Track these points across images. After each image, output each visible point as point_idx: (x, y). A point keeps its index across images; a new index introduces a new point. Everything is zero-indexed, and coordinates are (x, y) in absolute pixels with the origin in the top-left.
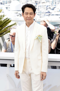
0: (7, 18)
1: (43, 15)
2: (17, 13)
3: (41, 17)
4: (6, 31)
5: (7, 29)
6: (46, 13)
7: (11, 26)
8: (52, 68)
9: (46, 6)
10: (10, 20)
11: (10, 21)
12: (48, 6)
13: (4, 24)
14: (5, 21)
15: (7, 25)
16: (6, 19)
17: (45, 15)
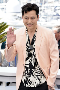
0: (3, 23)
1: (49, 18)
2: (16, 16)
3: (46, 21)
4: (2, 39)
5: (3, 37)
6: (54, 15)
8: (59, 88)
9: (54, 6)
10: (7, 25)
11: (7, 27)
12: (56, 7)
15: (3, 31)
17: (52, 18)
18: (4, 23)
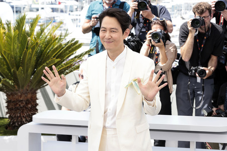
4: (70, 67)
5: (73, 63)
7: (81, 55)
10: (79, 43)
11: (80, 46)
13: (68, 52)
14: (69, 44)
15: (72, 54)
16: (72, 41)
18: (75, 40)
